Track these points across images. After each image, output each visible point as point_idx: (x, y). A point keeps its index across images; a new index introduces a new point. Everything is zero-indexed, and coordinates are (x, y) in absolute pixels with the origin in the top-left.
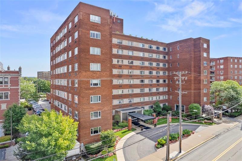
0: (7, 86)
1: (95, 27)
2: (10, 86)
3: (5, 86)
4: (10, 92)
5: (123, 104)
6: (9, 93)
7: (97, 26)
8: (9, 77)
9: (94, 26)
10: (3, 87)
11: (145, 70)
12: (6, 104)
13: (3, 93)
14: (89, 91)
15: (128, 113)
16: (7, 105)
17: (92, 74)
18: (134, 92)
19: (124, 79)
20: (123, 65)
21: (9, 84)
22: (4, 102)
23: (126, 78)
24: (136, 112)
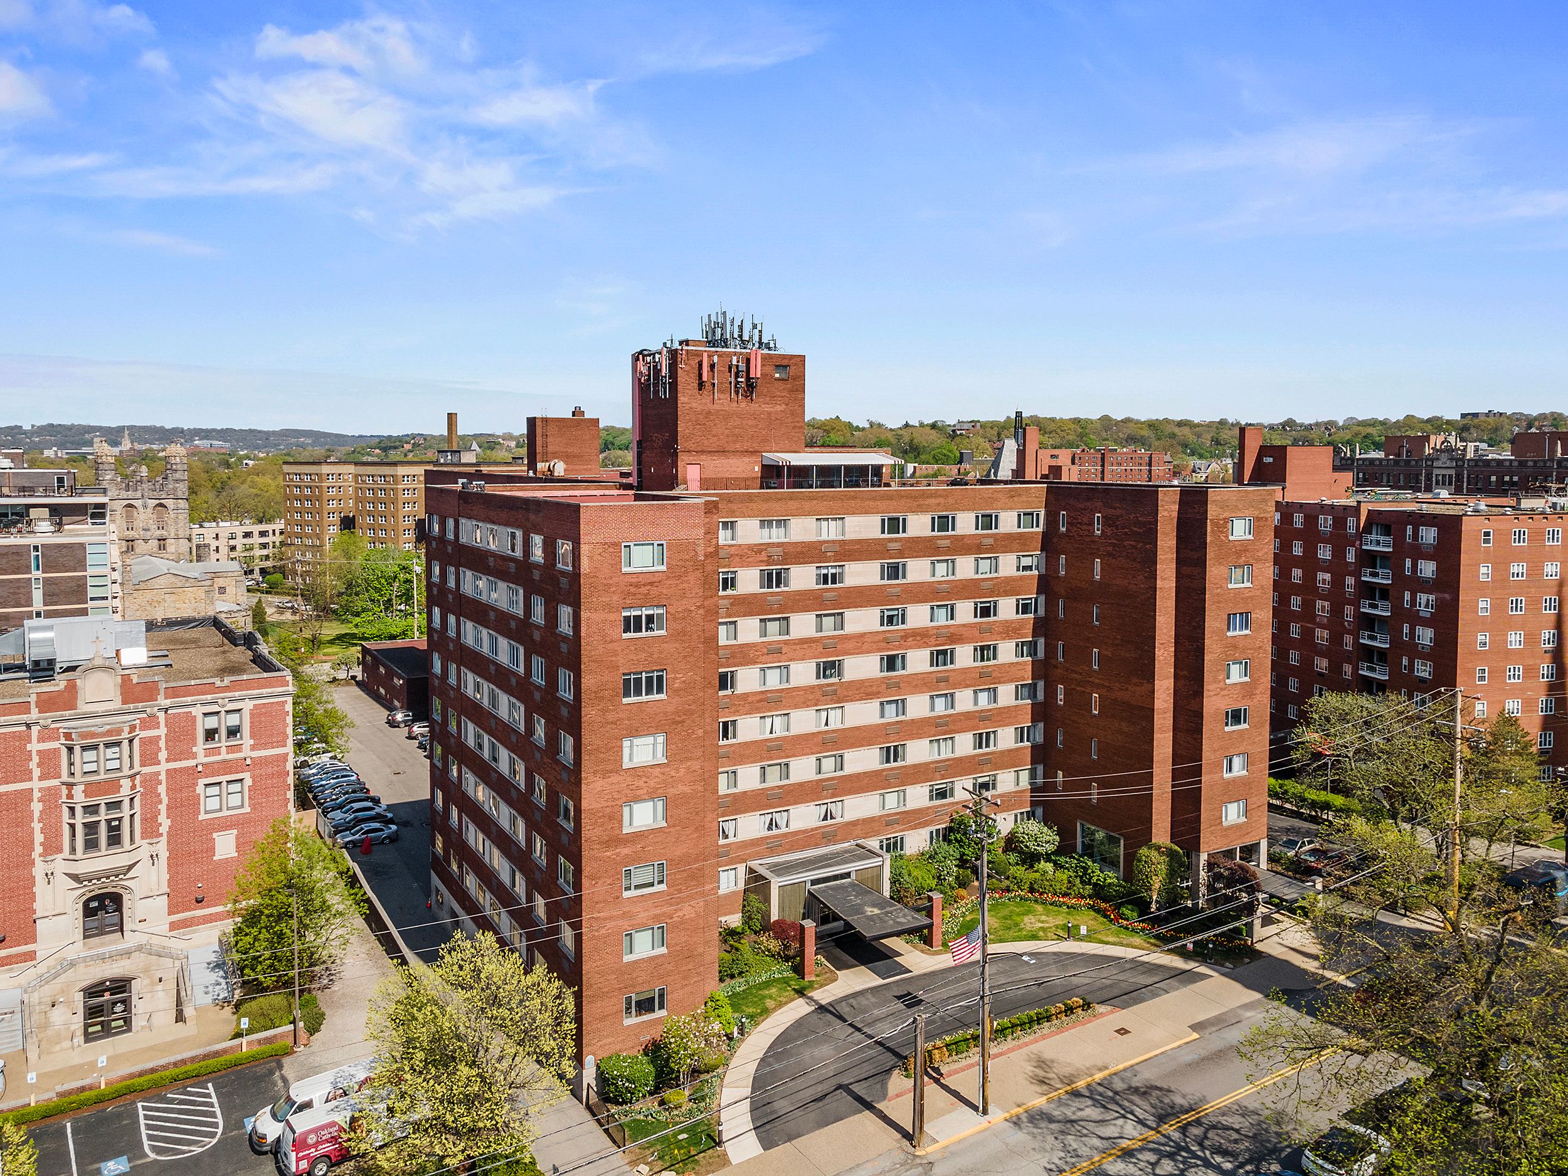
0: (239, 748)
1: (644, 590)
2: (253, 748)
3: (230, 749)
4: (253, 777)
5: (785, 835)
6: (248, 782)
7: (651, 584)
8: (248, 706)
9: (637, 585)
10: (224, 755)
11: (911, 647)
12: (235, 832)
13: (220, 783)
14: (618, 851)
15: (808, 885)
16: (237, 838)
17: (629, 780)
18: (850, 769)
19: (796, 706)
20: (786, 642)
21: (246, 739)
22: (224, 825)
23: (805, 704)
24: (853, 876)
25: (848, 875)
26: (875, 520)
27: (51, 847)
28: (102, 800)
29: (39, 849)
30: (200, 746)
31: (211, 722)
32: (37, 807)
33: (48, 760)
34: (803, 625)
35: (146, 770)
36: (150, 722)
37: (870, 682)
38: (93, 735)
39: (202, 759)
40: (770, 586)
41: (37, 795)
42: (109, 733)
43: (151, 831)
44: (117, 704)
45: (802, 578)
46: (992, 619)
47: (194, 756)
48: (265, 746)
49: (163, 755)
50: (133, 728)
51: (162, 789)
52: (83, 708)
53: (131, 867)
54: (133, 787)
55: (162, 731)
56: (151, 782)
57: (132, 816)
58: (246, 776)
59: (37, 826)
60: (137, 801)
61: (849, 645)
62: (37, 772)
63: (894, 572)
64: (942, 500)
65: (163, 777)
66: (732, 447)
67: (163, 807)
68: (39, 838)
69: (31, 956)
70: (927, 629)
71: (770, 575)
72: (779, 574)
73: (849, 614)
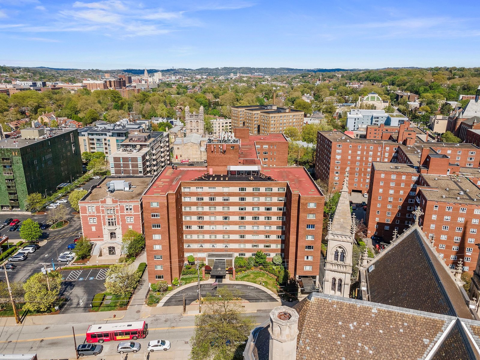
0: (132, 212)
2: (134, 212)
3: (130, 212)
6: (133, 218)
7: (156, 209)
8: (133, 205)
9: (154, 209)
10: (129, 213)
11: (247, 215)
13: (129, 217)
15: (215, 260)
16: (132, 227)
17: (154, 241)
18: (231, 238)
19: (218, 225)
20: (215, 212)
21: (133, 211)
22: (130, 224)
23: (220, 224)
24: (225, 260)
25: (224, 260)
26: (238, 188)
27: (104, 224)
28: (110, 218)
29: (103, 224)
30: (125, 211)
31: (127, 207)
32: (102, 218)
33: (103, 210)
34: (219, 209)
35: (117, 214)
36: (117, 207)
37: (237, 222)
38: (108, 208)
39: (126, 213)
40: (211, 200)
41: (102, 216)
42: (110, 208)
43: (119, 224)
44: (112, 203)
45: (219, 199)
46: (270, 211)
47: (124, 213)
48: (136, 212)
49: (119, 212)
50: (114, 207)
51: (120, 217)
52: (107, 203)
53: (116, 229)
54: (115, 217)
55: (119, 208)
56: (118, 216)
57: (115, 221)
58: (133, 217)
59: (102, 221)
60: (116, 219)
61: (230, 214)
62: (101, 213)
63: (243, 199)
64: (256, 185)
65: (120, 216)
66: (220, 164)
67: (120, 220)
68: (102, 223)
69: (103, 240)
70: (251, 212)
71: (211, 198)
72: (213, 198)
73: (230, 207)
